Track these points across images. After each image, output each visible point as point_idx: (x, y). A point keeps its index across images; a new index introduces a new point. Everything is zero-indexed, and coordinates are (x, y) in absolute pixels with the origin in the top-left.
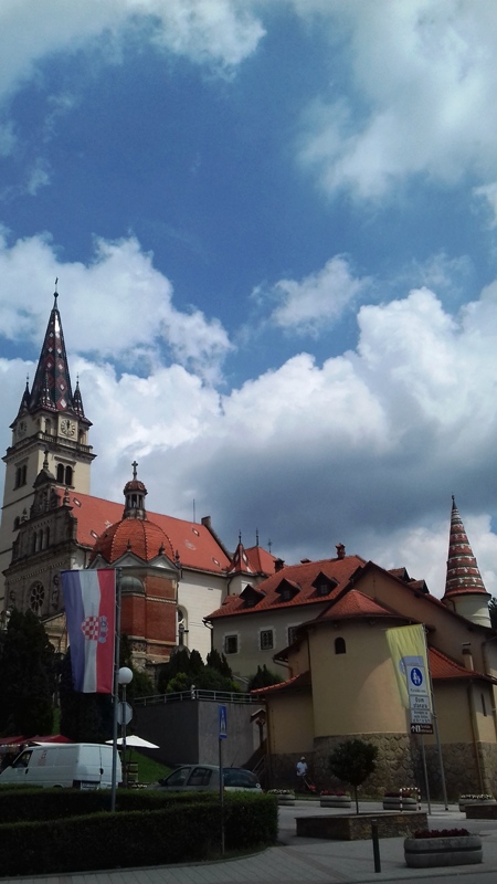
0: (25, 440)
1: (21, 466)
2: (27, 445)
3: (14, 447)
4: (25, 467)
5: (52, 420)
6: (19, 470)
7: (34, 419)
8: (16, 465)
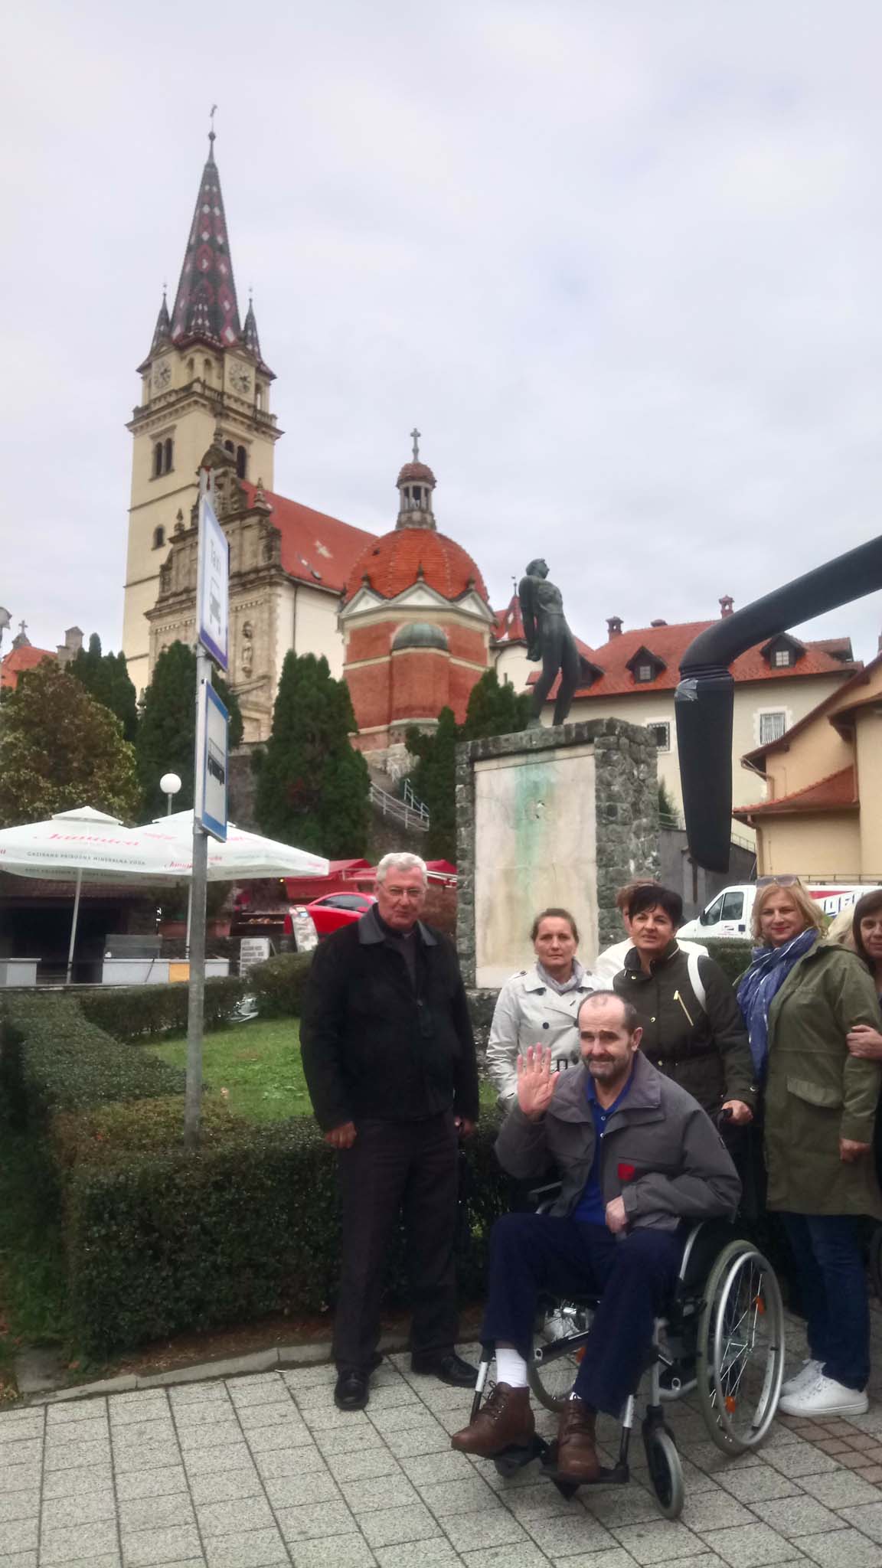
0: (170, 393)
1: (163, 440)
2: (172, 404)
3: (147, 407)
4: (170, 443)
5: (214, 364)
6: (159, 447)
7: (183, 358)
8: (153, 437)
